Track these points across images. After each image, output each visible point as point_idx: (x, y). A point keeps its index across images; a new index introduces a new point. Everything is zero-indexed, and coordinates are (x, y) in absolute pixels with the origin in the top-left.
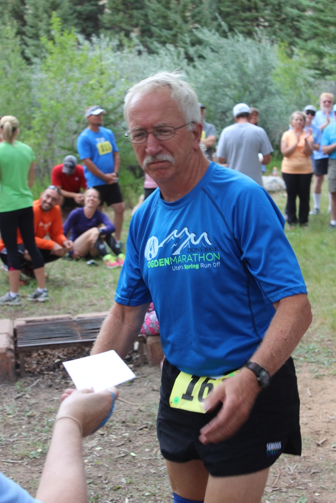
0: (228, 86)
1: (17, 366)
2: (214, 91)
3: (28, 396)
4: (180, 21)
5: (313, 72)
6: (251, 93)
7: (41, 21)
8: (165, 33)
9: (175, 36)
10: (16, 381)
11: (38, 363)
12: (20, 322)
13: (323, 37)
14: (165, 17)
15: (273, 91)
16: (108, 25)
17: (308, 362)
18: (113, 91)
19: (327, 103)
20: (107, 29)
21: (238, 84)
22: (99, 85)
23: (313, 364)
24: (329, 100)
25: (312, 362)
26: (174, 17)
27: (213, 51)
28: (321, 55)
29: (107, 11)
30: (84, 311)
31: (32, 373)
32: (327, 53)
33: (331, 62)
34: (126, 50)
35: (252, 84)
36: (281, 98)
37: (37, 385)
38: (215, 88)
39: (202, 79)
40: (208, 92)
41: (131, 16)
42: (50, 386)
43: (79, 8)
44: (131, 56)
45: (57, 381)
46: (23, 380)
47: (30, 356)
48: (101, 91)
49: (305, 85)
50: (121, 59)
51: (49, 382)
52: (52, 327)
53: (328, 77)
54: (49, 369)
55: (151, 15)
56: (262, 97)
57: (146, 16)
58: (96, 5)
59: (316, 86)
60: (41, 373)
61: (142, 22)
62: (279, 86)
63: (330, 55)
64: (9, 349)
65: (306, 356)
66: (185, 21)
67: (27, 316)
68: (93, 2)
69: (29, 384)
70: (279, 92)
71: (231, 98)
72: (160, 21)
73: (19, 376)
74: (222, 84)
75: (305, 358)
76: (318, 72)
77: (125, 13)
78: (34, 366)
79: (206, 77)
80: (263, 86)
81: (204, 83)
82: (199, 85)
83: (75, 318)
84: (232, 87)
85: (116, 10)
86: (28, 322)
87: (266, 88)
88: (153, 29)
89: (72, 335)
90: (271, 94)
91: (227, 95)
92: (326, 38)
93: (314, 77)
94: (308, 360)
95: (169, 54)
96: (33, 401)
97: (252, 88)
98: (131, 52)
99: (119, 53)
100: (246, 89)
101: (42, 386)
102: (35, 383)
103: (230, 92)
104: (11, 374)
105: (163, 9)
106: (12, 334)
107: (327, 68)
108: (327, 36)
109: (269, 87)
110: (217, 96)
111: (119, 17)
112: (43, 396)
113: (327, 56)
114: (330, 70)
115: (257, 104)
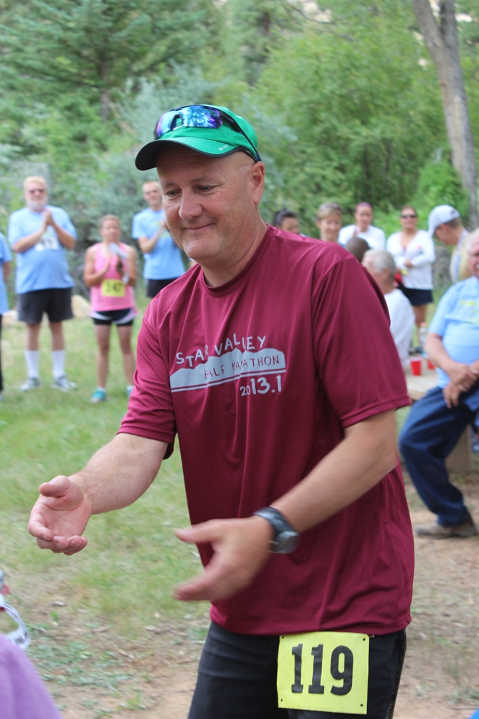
5: (8, 148)
13: (23, 92)
17: (75, 684)
19: (37, 193)
23: (86, 688)
24: (40, 187)
25: (84, 685)
28: (21, 121)
32: (31, 117)
33: (39, 134)
53: (34, 157)
59: (15, 170)
63: (37, 122)
65: (70, 670)
75: (67, 674)
76: (18, 148)
92: (28, 94)
93: (9, 156)
94: (73, 680)
107: (31, 142)
108: (31, 91)
113: (32, 122)
114: (37, 146)
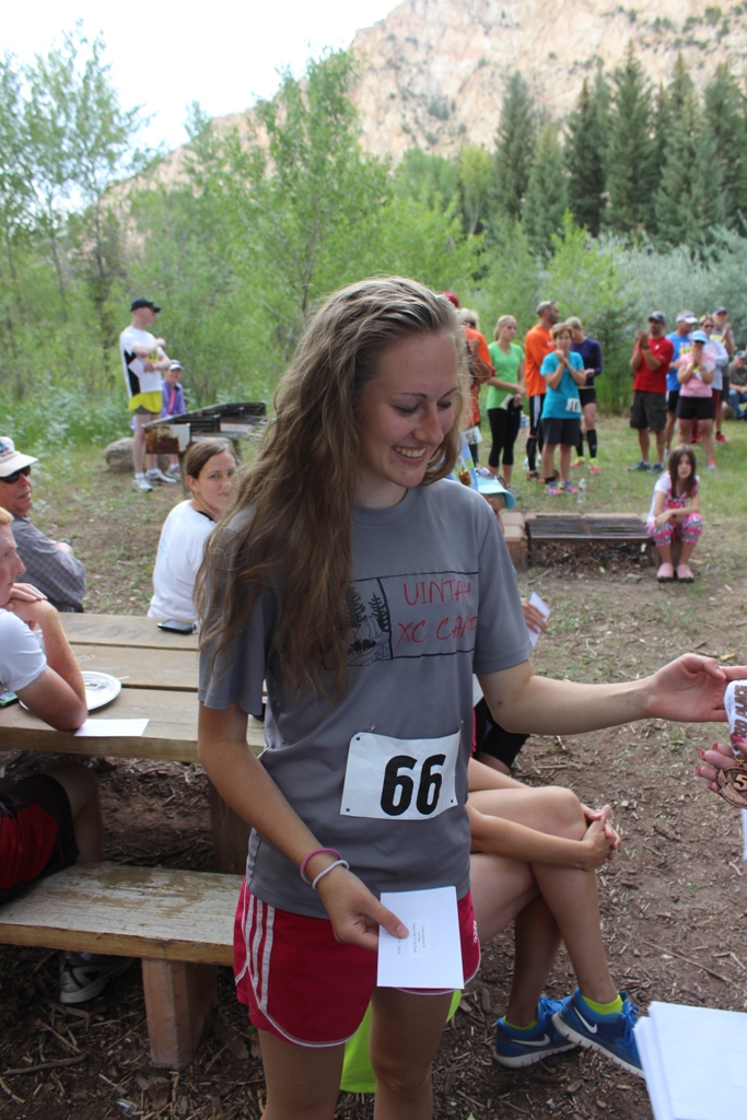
1: (529, 557)
3: (539, 583)
4: (690, 217)
7: (537, 215)
8: (673, 229)
9: (684, 232)
10: (528, 569)
11: (548, 555)
12: (531, 516)
14: (674, 212)
16: (609, 220)
18: (622, 294)
20: (608, 224)
22: (607, 286)
26: (684, 211)
27: (731, 251)
29: (609, 205)
30: (588, 512)
31: (542, 564)
34: (635, 248)
37: (548, 575)
38: (731, 293)
39: (717, 282)
41: (636, 211)
42: (560, 577)
43: (578, 202)
44: (640, 255)
45: (567, 573)
46: (534, 570)
47: (539, 548)
48: (611, 294)
50: (630, 259)
51: (559, 573)
52: (562, 523)
54: (558, 562)
55: (658, 210)
57: (653, 210)
58: (598, 198)
60: (551, 565)
61: (647, 217)
64: (523, 539)
66: (697, 216)
67: (537, 511)
68: (594, 195)
69: (540, 574)
72: (668, 216)
73: (530, 565)
77: (629, 207)
78: (544, 558)
79: (721, 280)
81: (718, 288)
82: (713, 289)
83: (584, 517)
85: (618, 204)
86: (538, 517)
88: (660, 225)
89: (581, 531)
95: (681, 256)
96: (545, 588)
98: (640, 251)
99: (627, 252)
101: (553, 576)
102: (545, 573)
104: (524, 562)
105: (671, 203)
106: (524, 525)
110: (732, 302)
111: (622, 212)
112: (553, 585)
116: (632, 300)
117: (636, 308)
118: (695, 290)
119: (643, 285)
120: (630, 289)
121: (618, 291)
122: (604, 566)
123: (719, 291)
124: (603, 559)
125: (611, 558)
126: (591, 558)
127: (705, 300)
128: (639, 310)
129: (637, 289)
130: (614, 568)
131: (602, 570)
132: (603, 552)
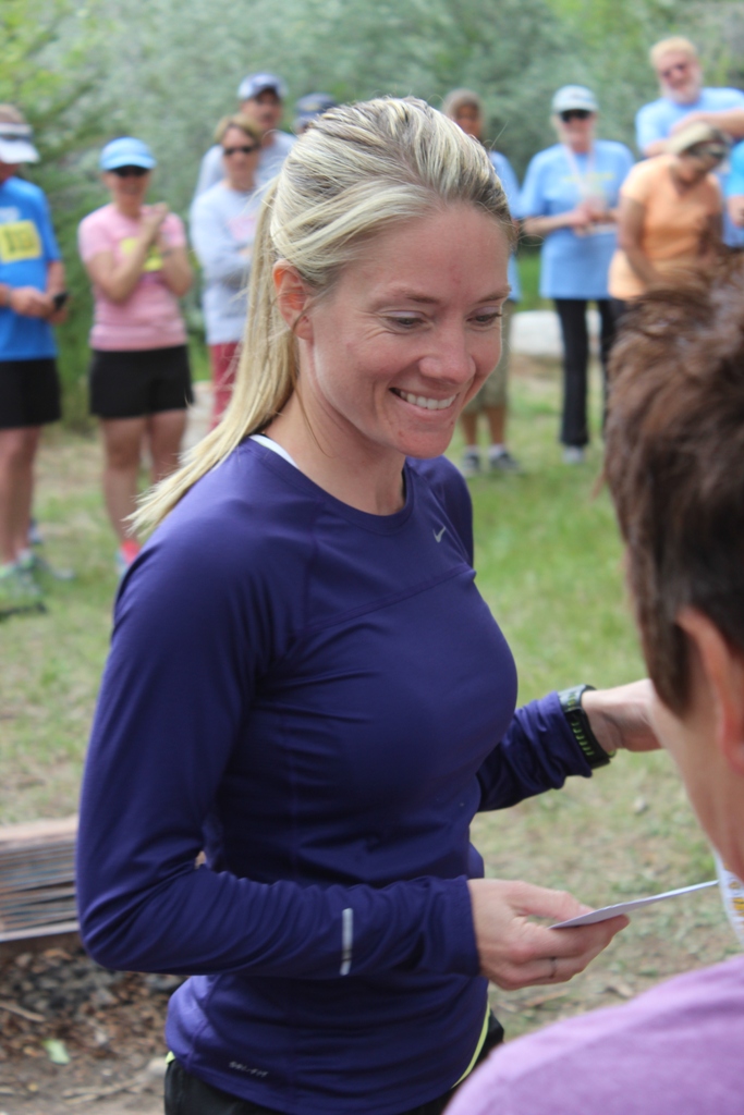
0: (413, 27)
2: (369, 46)
6: (487, 47)
15: (559, 40)
18: (51, 53)
19: (676, 74)
21: (446, 20)
35: (490, 19)
36: (586, 63)
38: (376, 36)
40: (353, 51)
49: (652, 21)
56: (525, 62)
62: (570, 24)
70: (576, 45)
71: (426, 67)
74: (394, 22)
80: (525, 24)
81: (337, 23)
82: (324, 29)
84: (428, 30)
87: (535, 33)
90: (552, 49)
91: (411, 57)
97: (489, 32)
100: (472, 37)
103: (425, 48)
109: (546, 29)
110: (383, 62)
115: (510, 84)
116: (87, 74)
117: (105, 99)
118: (273, 35)
119: (121, 27)
120: (77, 39)
121: (35, 49)
122: (63, 1034)
123: (341, 34)
124: (57, 1004)
125: (84, 995)
126: (13, 1008)
127: (307, 61)
128: (114, 105)
129: (98, 37)
130: (101, 1038)
131: (57, 1051)
132: (51, 973)
